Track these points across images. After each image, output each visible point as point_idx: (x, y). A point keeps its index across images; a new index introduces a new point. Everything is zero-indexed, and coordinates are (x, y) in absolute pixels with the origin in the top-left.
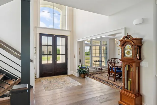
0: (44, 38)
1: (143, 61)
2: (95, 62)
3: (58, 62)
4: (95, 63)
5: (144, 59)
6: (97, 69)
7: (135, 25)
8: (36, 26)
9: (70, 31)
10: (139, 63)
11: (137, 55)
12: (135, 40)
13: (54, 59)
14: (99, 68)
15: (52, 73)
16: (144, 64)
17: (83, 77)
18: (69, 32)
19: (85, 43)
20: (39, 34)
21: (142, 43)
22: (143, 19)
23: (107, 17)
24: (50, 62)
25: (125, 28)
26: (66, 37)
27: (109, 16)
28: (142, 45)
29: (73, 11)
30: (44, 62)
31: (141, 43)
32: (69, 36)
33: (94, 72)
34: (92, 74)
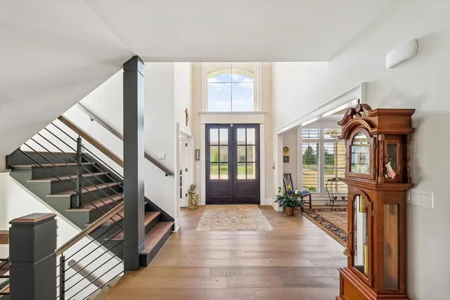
0: (213, 132)
1: (418, 187)
2: (329, 180)
3: (241, 176)
4: (330, 182)
5: (420, 179)
6: (336, 198)
7: (391, 67)
8: (200, 111)
9: (266, 113)
10: (405, 191)
11: (388, 166)
12: (377, 117)
13: (233, 171)
14: (343, 198)
15: (228, 198)
16: (420, 198)
17: (288, 214)
18: (263, 116)
19: (304, 136)
20: (204, 125)
21: (414, 126)
22: (417, 40)
23: (325, 64)
24: (225, 177)
25: (363, 84)
26: (257, 126)
27: (329, 60)
28: (414, 130)
29: (271, 69)
30: (214, 177)
31: (409, 124)
32: (263, 124)
33: (327, 205)
34: (319, 210)
